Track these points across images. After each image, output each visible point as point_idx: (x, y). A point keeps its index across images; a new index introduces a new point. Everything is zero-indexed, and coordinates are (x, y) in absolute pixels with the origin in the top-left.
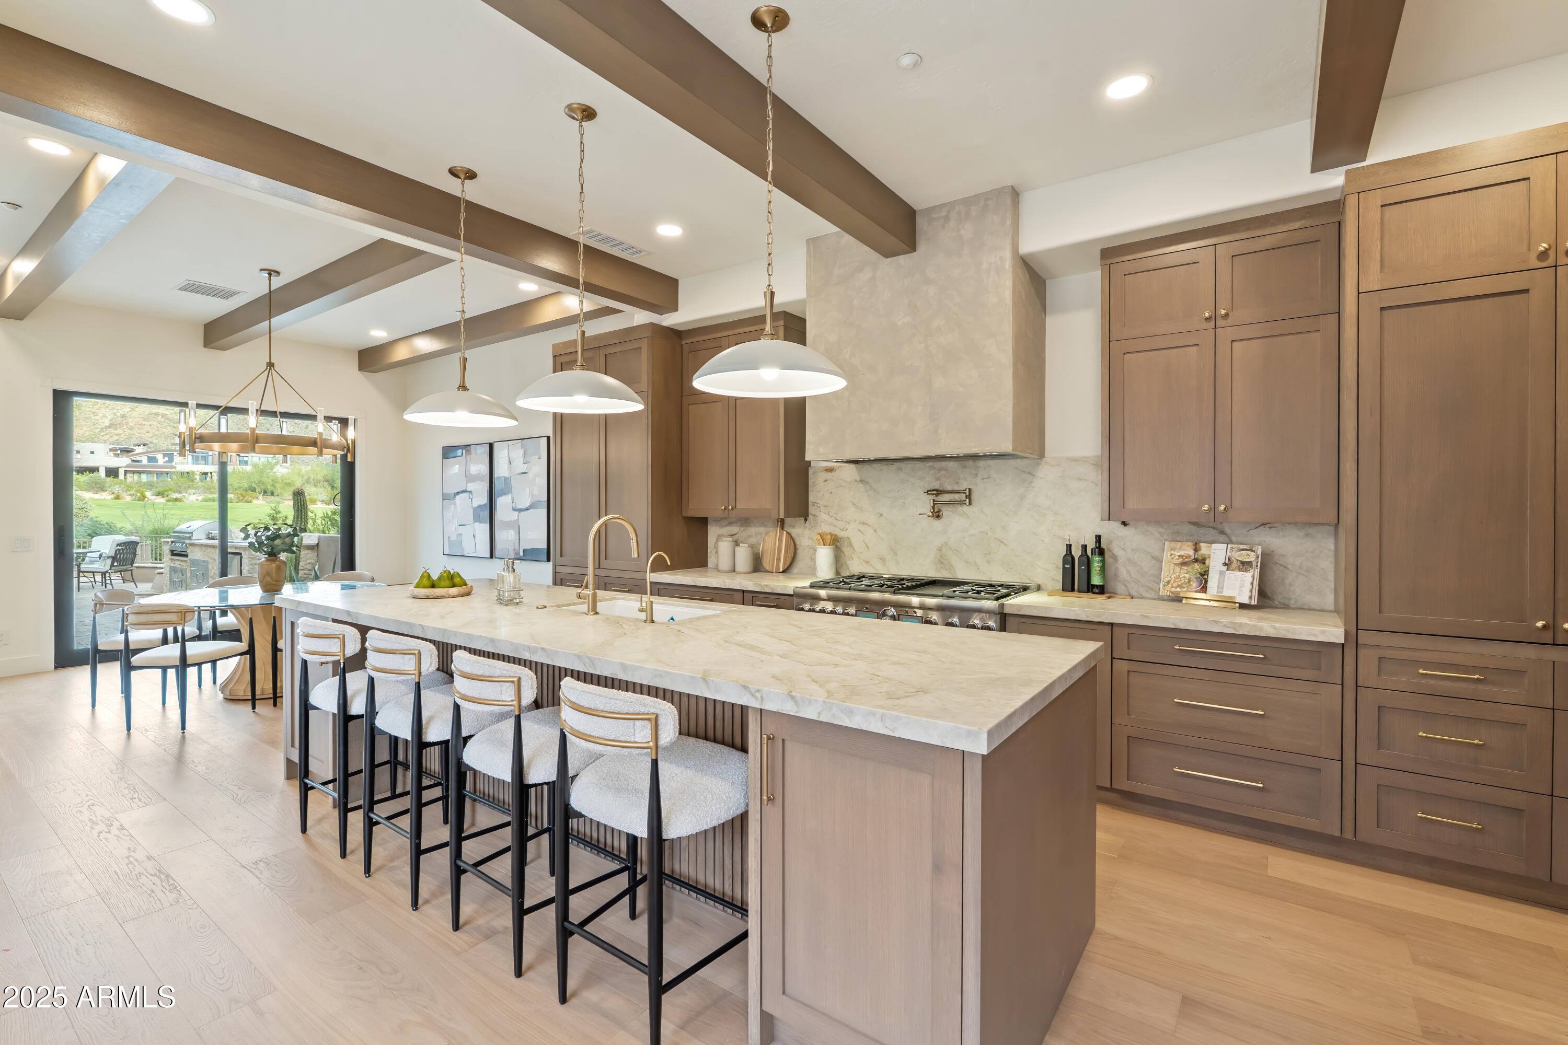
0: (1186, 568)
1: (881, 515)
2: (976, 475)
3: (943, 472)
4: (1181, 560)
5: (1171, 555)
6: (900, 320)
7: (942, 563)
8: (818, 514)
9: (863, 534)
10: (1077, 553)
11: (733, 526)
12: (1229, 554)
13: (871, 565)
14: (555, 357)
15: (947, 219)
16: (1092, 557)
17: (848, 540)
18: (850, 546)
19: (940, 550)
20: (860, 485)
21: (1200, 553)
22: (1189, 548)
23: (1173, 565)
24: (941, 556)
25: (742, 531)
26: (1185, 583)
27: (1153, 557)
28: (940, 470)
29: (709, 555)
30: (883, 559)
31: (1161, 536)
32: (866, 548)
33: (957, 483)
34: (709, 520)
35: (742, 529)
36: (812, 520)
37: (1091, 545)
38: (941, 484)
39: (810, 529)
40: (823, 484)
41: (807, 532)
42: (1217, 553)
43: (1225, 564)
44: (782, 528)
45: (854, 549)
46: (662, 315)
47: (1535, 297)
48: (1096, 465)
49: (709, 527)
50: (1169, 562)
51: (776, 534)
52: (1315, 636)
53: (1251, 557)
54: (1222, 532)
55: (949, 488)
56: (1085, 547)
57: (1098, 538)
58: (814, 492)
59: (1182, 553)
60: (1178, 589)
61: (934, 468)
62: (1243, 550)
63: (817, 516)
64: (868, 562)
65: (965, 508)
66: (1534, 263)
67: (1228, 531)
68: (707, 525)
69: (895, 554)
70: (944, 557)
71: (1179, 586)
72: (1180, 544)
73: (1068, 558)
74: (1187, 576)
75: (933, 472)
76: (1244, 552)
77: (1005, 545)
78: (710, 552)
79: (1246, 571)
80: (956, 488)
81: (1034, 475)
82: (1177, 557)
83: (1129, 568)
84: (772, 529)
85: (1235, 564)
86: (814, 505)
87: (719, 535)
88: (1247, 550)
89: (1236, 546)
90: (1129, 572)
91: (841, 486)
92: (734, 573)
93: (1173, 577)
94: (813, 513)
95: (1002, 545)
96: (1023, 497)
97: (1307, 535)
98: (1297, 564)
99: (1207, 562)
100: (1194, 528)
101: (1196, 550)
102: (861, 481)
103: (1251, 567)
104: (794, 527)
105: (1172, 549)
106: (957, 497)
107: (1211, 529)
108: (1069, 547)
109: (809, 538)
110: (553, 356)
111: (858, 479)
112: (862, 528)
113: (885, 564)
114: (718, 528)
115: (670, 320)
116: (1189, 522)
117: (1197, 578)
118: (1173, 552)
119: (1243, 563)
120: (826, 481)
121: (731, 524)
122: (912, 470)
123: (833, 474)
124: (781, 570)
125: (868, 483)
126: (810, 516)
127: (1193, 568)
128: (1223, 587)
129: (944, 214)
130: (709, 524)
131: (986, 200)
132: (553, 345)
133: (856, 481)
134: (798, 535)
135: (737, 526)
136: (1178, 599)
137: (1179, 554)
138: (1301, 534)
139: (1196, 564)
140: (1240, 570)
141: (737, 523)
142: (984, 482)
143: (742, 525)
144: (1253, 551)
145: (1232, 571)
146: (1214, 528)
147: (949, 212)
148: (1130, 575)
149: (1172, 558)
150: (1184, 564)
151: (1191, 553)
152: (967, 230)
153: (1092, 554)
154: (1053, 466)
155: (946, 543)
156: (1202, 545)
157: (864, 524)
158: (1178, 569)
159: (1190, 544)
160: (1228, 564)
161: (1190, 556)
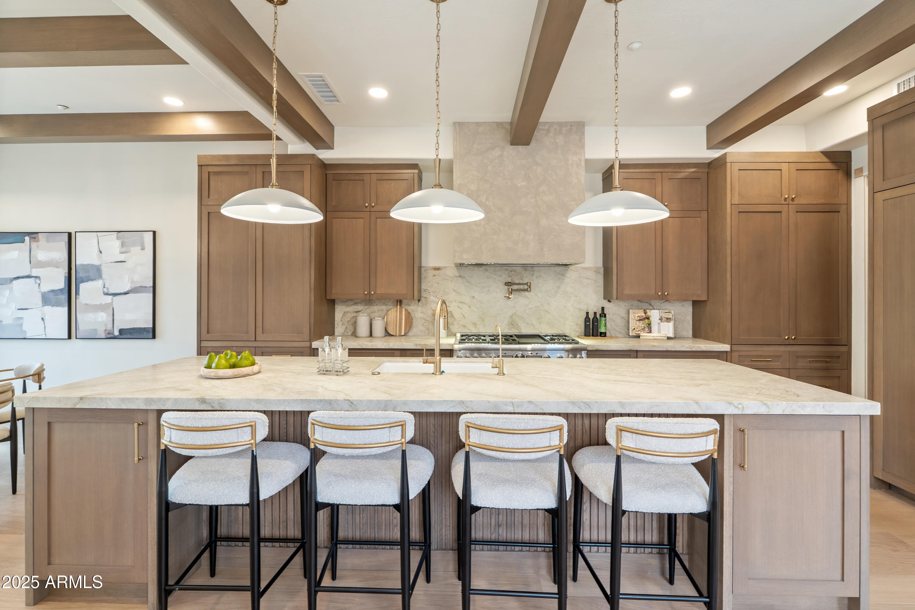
0: (642, 322)
1: (474, 297)
2: (533, 275)
3: (513, 273)
4: (639, 318)
5: (634, 316)
6: (519, 183)
7: (513, 325)
8: (428, 297)
9: (461, 309)
10: (591, 316)
11: (358, 305)
12: (661, 315)
13: (467, 328)
14: (200, 166)
15: (548, 131)
16: (600, 319)
17: (450, 313)
18: (452, 317)
19: (511, 317)
20: (459, 279)
21: (647, 314)
22: (642, 312)
23: (635, 321)
24: (512, 321)
25: (366, 309)
26: (642, 329)
27: (622, 317)
28: (512, 271)
29: (336, 326)
30: (475, 324)
31: (626, 307)
32: (464, 318)
33: (522, 279)
34: (336, 301)
35: (366, 307)
36: (424, 301)
37: (599, 312)
38: (512, 280)
39: (422, 307)
40: (432, 277)
41: (420, 309)
42: (655, 315)
43: (660, 319)
44: (401, 305)
45: (455, 319)
46: (317, 149)
47: (784, 214)
48: (595, 271)
49: (336, 307)
50: (633, 319)
51: (397, 311)
52: (720, 349)
53: (670, 316)
54: (651, 305)
55: (517, 282)
56: (595, 313)
57: (603, 309)
58: (425, 283)
59: (639, 315)
60: (639, 332)
61: (508, 270)
62: (666, 313)
63: (427, 298)
64: (464, 326)
65: (526, 293)
66: (783, 202)
67: (653, 304)
68: (334, 305)
69: (483, 320)
70: (514, 321)
71: (639, 330)
72: (638, 310)
73: (587, 318)
74: (643, 326)
75: (507, 272)
76: (667, 314)
77: (549, 313)
78: (337, 324)
79: (669, 322)
80: (521, 282)
81: (565, 276)
82: (637, 317)
83: (611, 323)
84: (391, 307)
85: (664, 319)
86: (425, 291)
87: (345, 312)
88: (668, 312)
89: (663, 311)
90: (611, 326)
91: (445, 279)
92: (371, 338)
93: (636, 326)
94: (425, 296)
95: (548, 313)
96: (559, 287)
97: (682, 305)
98: (679, 318)
99: (650, 319)
100: (639, 303)
101: (645, 313)
102: (460, 276)
103: (671, 320)
104: (409, 305)
105: (634, 313)
106: (521, 287)
107: (646, 303)
108: (587, 313)
109: (421, 312)
110: (199, 165)
111: (458, 275)
112: (460, 305)
113: (476, 327)
114: (344, 307)
115: (324, 155)
116: (637, 300)
117: (648, 326)
118: (634, 315)
119: (667, 319)
120: (434, 276)
121: (356, 304)
122: (494, 270)
123: (439, 271)
124: (403, 334)
125: (464, 277)
126: (422, 298)
127: (645, 322)
128: (660, 330)
129: (546, 128)
130: (336, 304)
131: (571, 126)
132: (198, 156)
133: (456, 276)
134: (413, 311)
135: (361, 305)
136: (638, 337)
137: (638, 315)
138: (680, 305)
139: (646, 320)
140: (667, 322)
141: (362, 303)
142: (537, 279)
143: (366, 305)
144: (671, 313)
145: (664, 322)
146: (647, 303)
147: (549, 127)
148: (612, 326)
149: (635, 318)
150: (640, 320)
151: (643, 315)
152: (560, 140)
153: (600, 317)
154: (574, 271)
155: (515, 313)
156: (647, 310)
157: (462, 303)
158: (638, 322)
159: (642, 310)
160: (661, 319)
161: (643, 316)
